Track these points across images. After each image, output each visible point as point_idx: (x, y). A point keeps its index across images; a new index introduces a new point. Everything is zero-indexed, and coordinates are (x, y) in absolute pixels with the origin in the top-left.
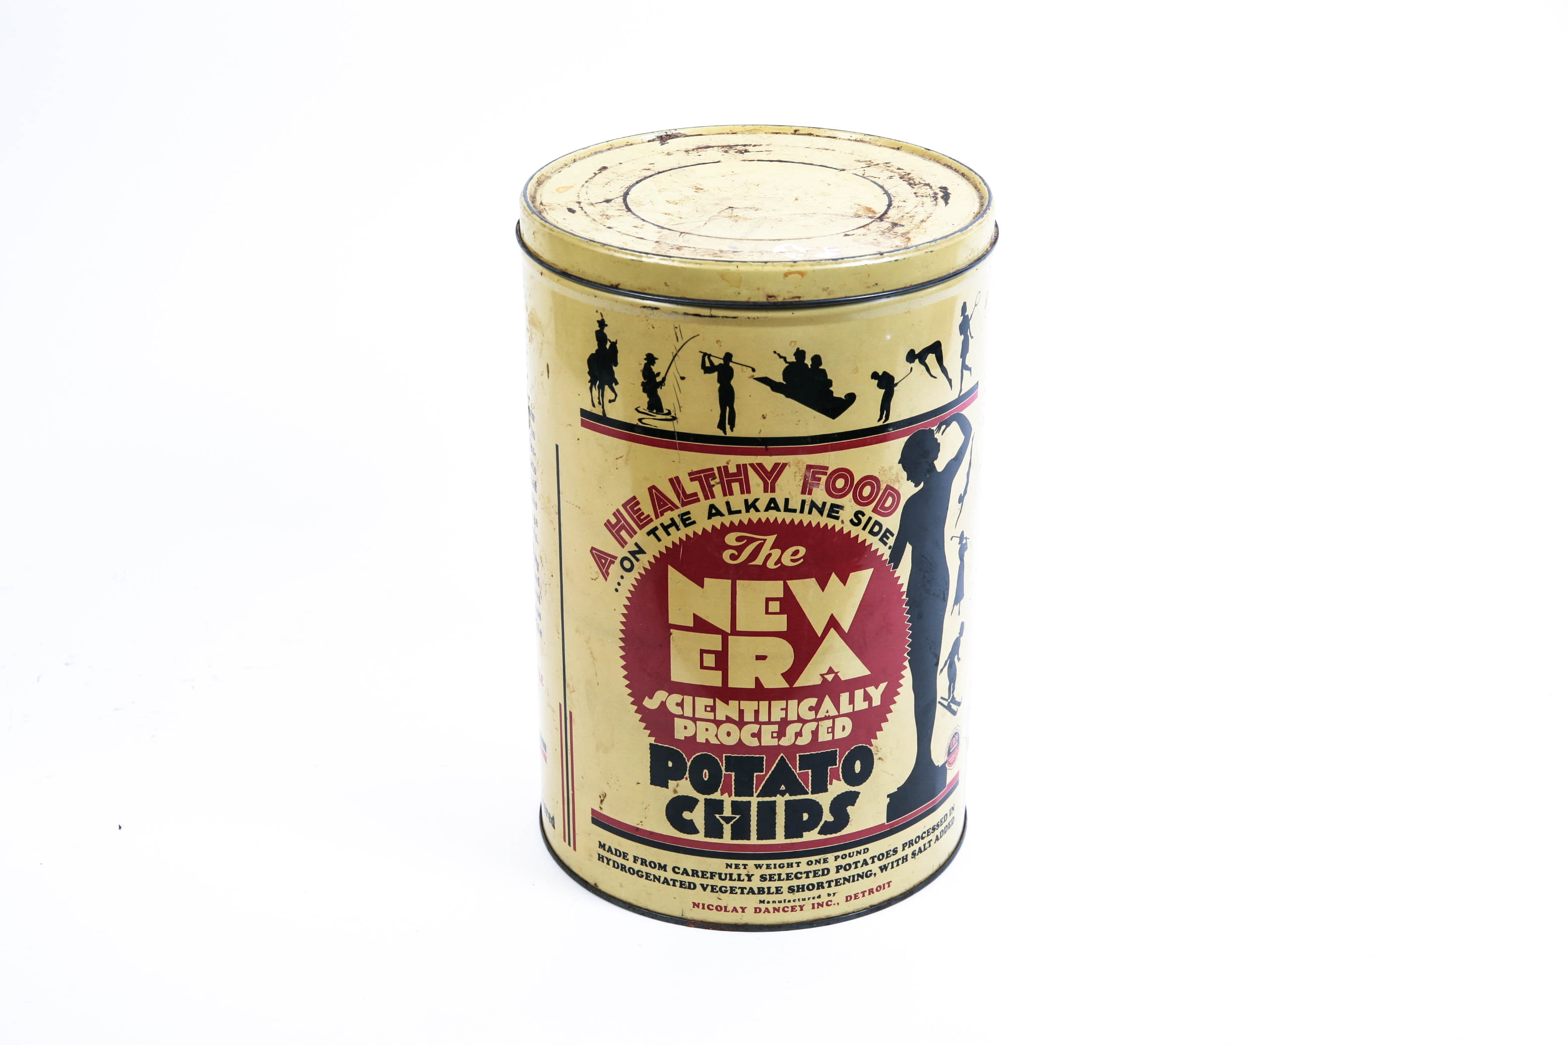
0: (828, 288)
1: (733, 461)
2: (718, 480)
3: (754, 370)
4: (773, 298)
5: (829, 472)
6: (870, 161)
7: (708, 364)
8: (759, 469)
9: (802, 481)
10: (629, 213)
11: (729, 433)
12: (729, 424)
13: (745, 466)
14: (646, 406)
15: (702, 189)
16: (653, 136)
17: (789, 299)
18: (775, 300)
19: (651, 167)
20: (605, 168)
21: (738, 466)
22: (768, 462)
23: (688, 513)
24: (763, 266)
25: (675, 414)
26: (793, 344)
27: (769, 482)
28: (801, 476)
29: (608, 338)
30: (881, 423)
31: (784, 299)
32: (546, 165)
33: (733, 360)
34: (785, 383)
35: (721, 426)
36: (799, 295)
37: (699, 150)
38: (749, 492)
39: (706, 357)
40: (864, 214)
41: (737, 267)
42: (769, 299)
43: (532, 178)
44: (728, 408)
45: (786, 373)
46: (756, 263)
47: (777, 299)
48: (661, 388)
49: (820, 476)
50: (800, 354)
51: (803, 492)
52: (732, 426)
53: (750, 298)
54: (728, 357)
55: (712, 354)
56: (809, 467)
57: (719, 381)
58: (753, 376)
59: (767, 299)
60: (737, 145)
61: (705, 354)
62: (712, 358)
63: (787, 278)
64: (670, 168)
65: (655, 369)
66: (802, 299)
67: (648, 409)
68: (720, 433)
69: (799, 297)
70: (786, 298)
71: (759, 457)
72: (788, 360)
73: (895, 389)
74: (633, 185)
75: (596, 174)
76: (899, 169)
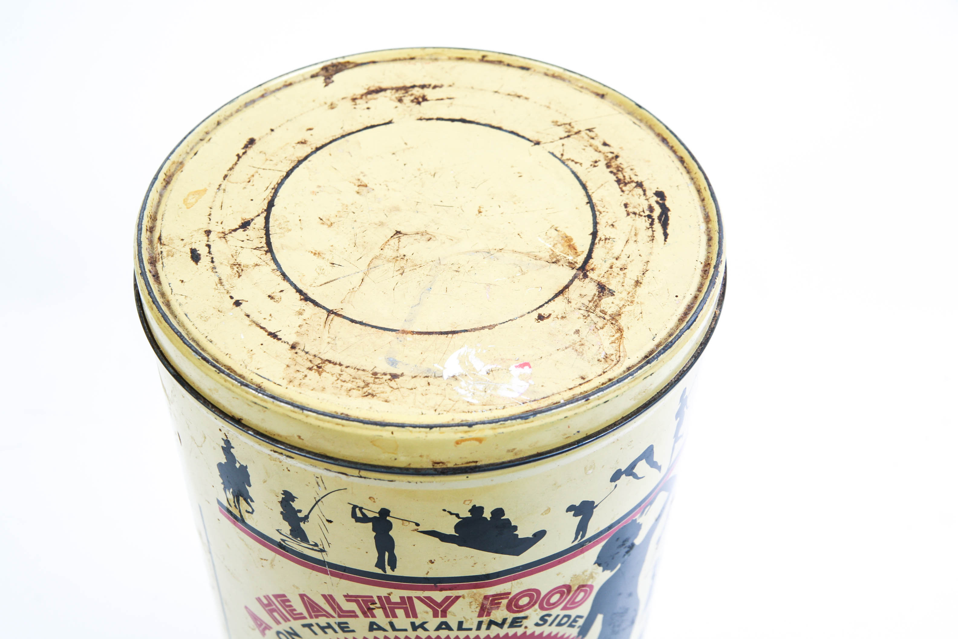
0: (514, 449)
1: (396, 595)
2: (378, 605)
3: (417, 525)
4: (441, 464)
5: (511, 596)
6: (570, 124)
7: (359, 515)
8: (429, 602)
9: (479, 608)
10: (269, 254)
11: (389, 571)
12: (389, 565)
13: (410, 598)
14: (289, 532)
15: (366, 186)
16: (316, 69)
17: (462, 464)
18: (444, 466)
19: (306, 136)
20: (252, 142)
21: (402, 598)
22: (438, 596)
23: (346, 623)
24: (426, 433)
25: (323, 548)
26: (467, 502)
27: (440, 610)
28: (478, 604)
29: (237, 459)
30: (576, 543)
31: (456, 464)
32: (178, 145)
33: (391, 514)
34: (457, 535)
35: (380, 564)
36: (475, 460)
37: (369, 96)
38: (415, 616)
39: (357, 510)
40: (562, 254)
41: (392, 433)
42: (436, 465)
43: (155, 178)
44: (387, 554)
45: (457, 527)
46: (417, 429)
47: (447, 465)
48: (304, 523)
49: (500, 601)
50: (477, 511)
51: (480, 615)
52: (393, 567)
53: (410, 464)
54: (385, 512)
55: (364, 507)
56: (486, 598)
57: (374, 530)
58: (418, 529)
59: (433, 466)
60: (413, 87)
61: (355, 507)
62: (363, 510)
63: (458, 446)
64: (331, 139)
65: (296, 505)
66: (478, 464)
67: (291, 534)
68: (380, 571)
69: (476, 462)
70: (457, 463)
71: (426, 592)
72: (461, 516)
73: (594, 510)
74: (280, 184)
75: (239, 157)
76: (605, 144)
